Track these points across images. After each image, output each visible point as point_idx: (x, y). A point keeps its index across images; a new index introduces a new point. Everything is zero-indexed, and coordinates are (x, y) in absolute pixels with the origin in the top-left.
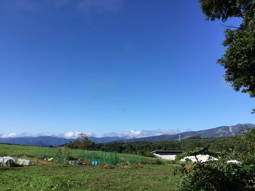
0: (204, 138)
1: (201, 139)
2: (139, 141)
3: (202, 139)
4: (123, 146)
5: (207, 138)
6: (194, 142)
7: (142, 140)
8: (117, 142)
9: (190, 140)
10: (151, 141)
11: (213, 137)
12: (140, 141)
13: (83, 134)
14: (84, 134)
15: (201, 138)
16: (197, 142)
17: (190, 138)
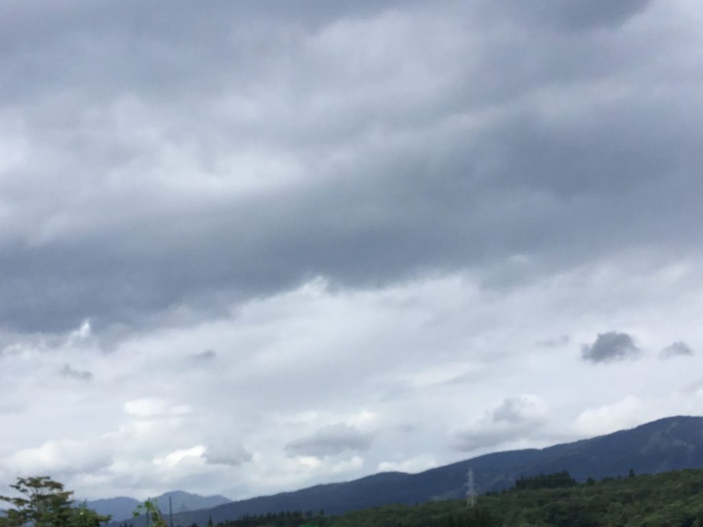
0: (591, 482)
1: (574, 489)
3: (582, 486)
5: (605, 481)
6: (541, 503)
9: (523, 492)
10: (322, 512)
11: (632, 471)
15: (572, 483)
16: (561, 502)
17: (521, 484)
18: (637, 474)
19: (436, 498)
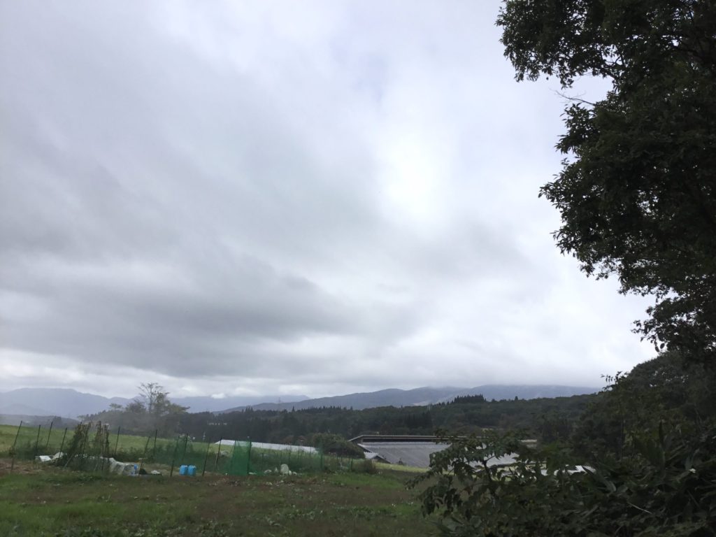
0: (494, 401)
1: (484, 405)
2: (318, 406)
3: (489, 404)
4: (272, 419)
5: (502, 401)
6: (465, 411)
7: (326, 406)
8: (255, 410)
9: (457, 405)
10: (352, 408)
11: (516, 398)
12: (320, 409)
13: (154, 386)
14: (157, 383)
15: (484, 401)
16: (476, 412)
17: (458, 400)
18: (519, 398)
19: (417, 404)
